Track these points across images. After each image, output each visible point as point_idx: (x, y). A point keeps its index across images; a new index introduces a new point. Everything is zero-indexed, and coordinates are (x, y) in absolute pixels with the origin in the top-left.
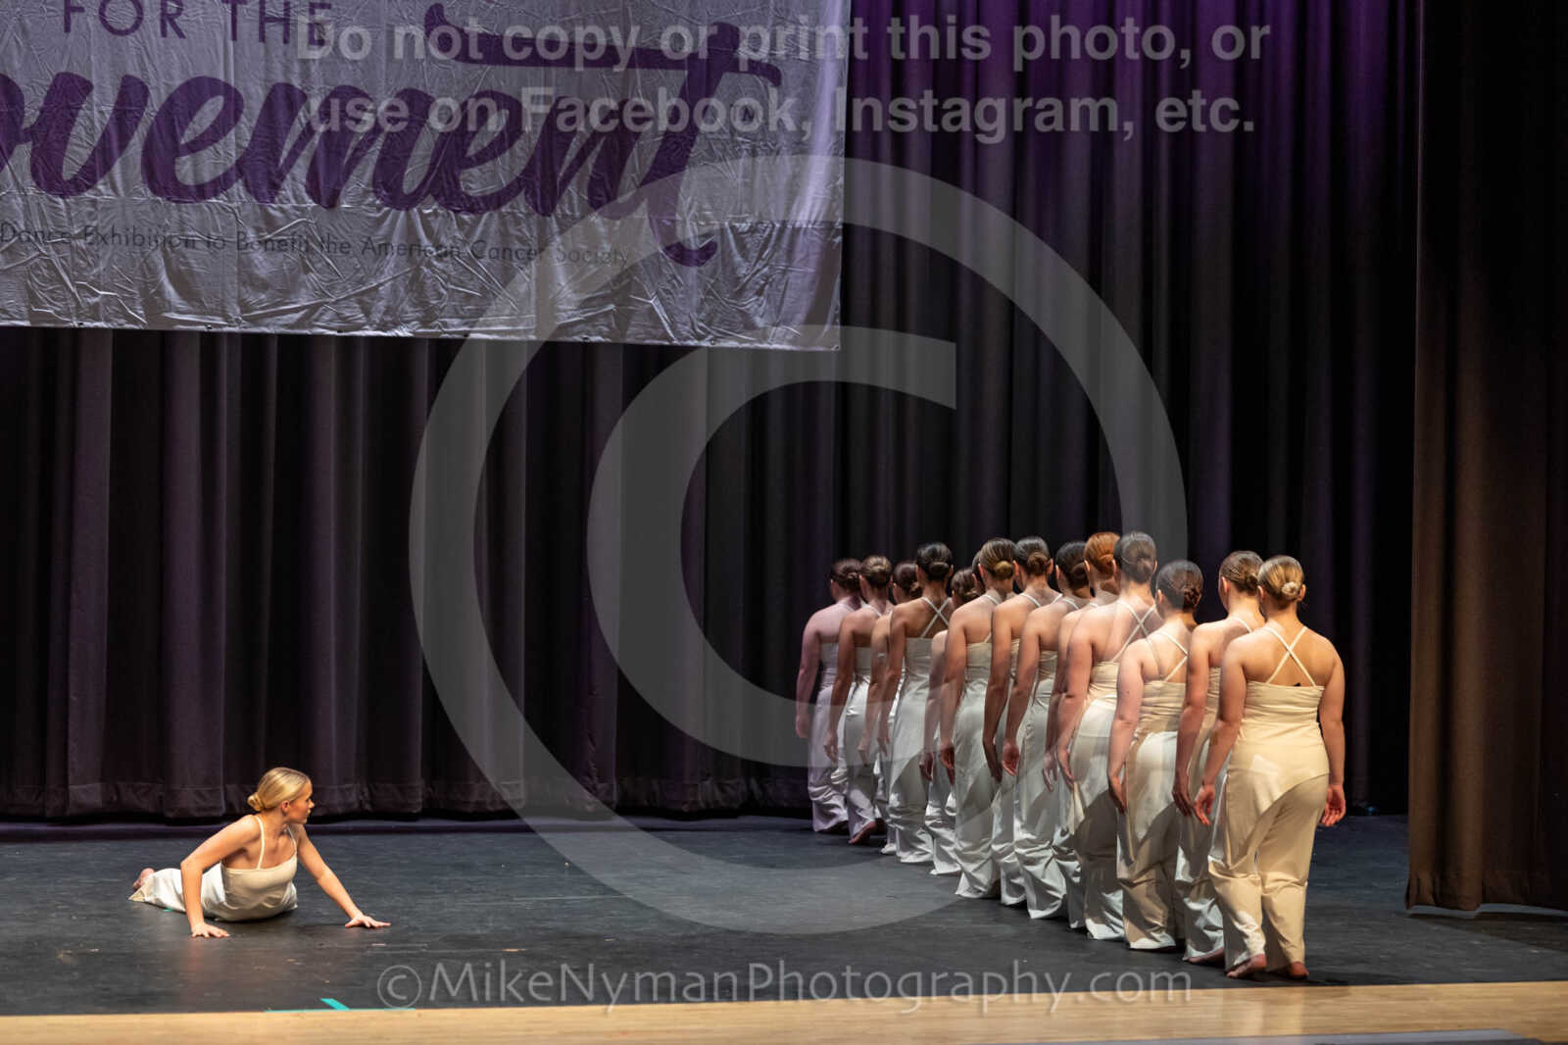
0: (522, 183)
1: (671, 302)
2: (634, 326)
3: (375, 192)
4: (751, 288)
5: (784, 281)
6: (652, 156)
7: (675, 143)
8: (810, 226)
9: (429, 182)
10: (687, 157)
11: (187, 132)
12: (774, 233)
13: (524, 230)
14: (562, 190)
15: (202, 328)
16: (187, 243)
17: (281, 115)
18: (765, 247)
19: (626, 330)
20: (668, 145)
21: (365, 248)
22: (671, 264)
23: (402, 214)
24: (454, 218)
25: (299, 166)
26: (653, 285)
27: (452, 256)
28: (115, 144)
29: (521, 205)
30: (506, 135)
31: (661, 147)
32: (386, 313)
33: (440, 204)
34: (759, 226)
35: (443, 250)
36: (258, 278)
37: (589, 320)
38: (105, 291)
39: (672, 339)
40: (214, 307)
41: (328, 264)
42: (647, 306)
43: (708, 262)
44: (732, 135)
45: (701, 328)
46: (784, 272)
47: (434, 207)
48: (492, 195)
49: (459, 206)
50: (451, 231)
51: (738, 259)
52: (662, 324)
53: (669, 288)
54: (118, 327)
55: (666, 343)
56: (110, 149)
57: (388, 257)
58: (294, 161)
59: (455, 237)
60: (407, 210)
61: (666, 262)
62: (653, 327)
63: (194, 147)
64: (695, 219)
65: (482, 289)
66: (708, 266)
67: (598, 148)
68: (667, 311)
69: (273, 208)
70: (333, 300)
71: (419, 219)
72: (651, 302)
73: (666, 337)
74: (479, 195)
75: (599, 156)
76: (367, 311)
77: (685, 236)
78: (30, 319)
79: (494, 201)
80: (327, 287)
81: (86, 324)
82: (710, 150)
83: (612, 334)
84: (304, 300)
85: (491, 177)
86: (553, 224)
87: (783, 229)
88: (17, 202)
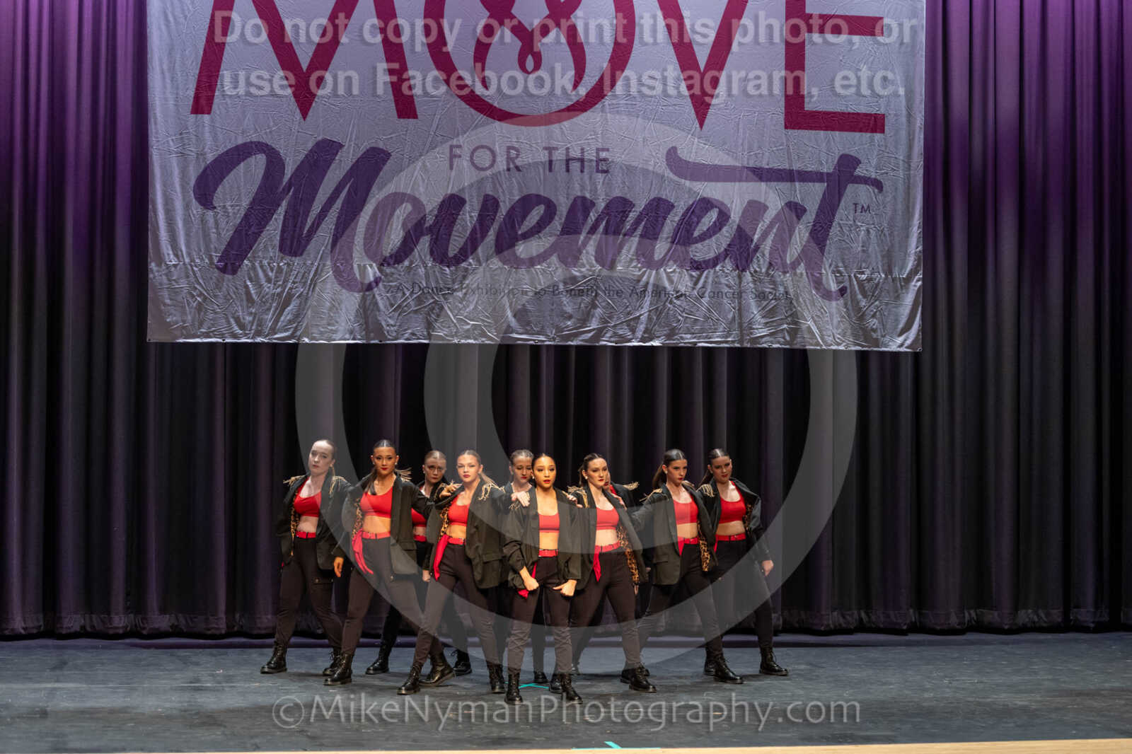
0: (728, 252)
1: (821, 323)
2: (800, 338)
3: (638, 260)
4: (869, 314)
6: (807, 234)
7: (821, 226)
9: (670, 253)
10: (828, 235)
11: (522, 227)
12: (882, 281)
13: (730, 280)
14: (753, 257)
15: (532, 342)
17: (580, 216)
18: (876, 288)
19: (794, 340)
20: (816, 228)
22: (820, 300)
23: (654, 272)
24: (686, 273)
25: (590, 246)
26: (810, 312)
28: (479, 235)
29: (729, 265)
30: (718, 224)
31: (812, 229)
32: (644, 332)
33: (677, 266)
34: (873, 276)
36: (565, 313)
37: (771, 335)
40: (538, 329)
42: (806, 325)
43: (842, 298)
44: (855, 222)
45: (839, 338)
46: (887, 304)
47: (674, 267)
48: (709, 260)
49: (690, 267)
51: (860, 297)
53: (819, 314)
56: (476, 239)
58: (588, 243)
60: (657, 270)
61: (817, 298)
63: (526, 236)
64: (833, 272)
65: (705, 317)
66: (841, 301)
67: (775, 230)
68: (818, 328)
69: (575, 270)
70: (612, 324)
71: (664, 275)
72: (809, 323)
73: (818, 344)
74: (702, 260)
75: (776, 235)
76: (633, 331)
77: (828, 283)
78: (430, 339)
79: (711, 263)
80: (608, 317)
81: (463, 341)
82: (842, 231)
83: (786, 343)
84: (594, 324)
85: (709, 249)
86: (748, 276)
87: (886, 278)
88: (422, 271)
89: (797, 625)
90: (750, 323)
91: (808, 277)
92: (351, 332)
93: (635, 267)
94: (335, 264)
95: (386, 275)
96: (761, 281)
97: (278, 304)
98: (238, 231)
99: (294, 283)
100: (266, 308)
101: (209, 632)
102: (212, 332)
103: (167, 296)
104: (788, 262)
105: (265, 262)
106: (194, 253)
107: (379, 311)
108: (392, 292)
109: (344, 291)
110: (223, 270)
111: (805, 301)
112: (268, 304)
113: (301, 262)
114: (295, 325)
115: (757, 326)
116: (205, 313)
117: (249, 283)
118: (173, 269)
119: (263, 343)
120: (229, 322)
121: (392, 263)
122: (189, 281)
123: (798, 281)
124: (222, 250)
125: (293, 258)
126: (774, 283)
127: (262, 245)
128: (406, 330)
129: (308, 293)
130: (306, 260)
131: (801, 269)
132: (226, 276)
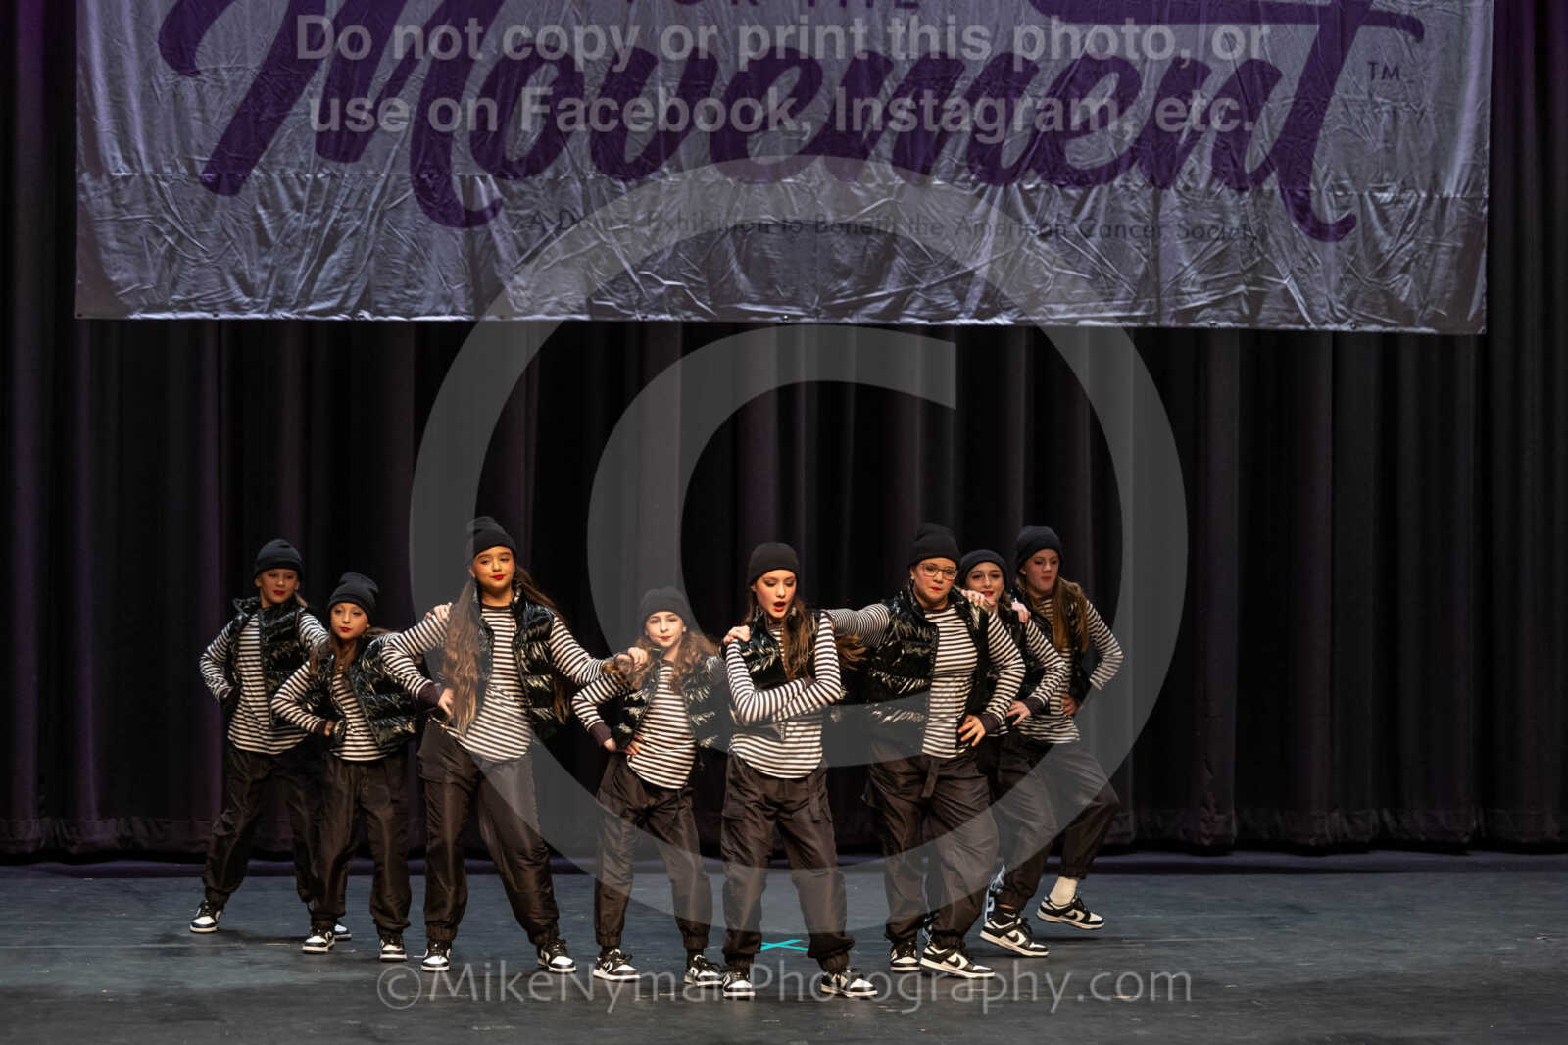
0: (1136, 154)
1: (1308, 283)
2: (1268, 309)
3: (972, 170)
4: (1396, 266)
5: (1431, 258)
6: (1283, 120)
7: (1307, 104)
8: (1459, 196)
9: (1032, 152)
10: (1322, 120)
12: (1420, 204)
13: (1139, 205)
14: (1182, 161)
15: (777, 319)
16: (763, 228)
17: (865, 86)
18: (1409, 219)
19: (1258, 313)
20: (1300, 107)
21: (959, 229)
22: (1306, 240)
23: (1001, 190)
24: (1059, 193)
25: (886, 142)
26: (1287, 263)
27: (1058, 237)
29: (1137, 179)
30: (1119, 100)
31: (1292, 110)
32: (982, 300)
33: (1043, 179)
34: (1403, 196)
35: (1047, 229)
36: (838, 265)
37: (1214, 304)
38: (669, 279)
39: (1308, 324)
40: (789, 295)
41: (917, 246)
42: (1281, 287)
43: (1347, 237)
44: (1371, 96)
45: (1341, 311)
46: (1431, 248)
47: (1038, 181)
48: (1101, 169)
49: (1065, 180)
50: (1057, 208)
51: (1380, 233)
52: (1296, 305)
53: (1304, 265)
54: (685, 320)
55: (1302, 328)
57: (985, 239)
58: (880, 136)
59: (1059, 215)
60: (1006, 186)
61: (1301, 236)
62: (1286, 310)
64: (1332, 189)
65: (1092, 271)
66: (1347, 242)
68: (1302, 292)
69: (858, 188)
70: (924, 286)
71: (1019, 196)
72: (1285, 282)
73: (1301, 320)
74: (1087, 168)
76: (962, 298)
77: (1321, 208)
78: (590, 313)
79: (1105, 173)
80: (917, 273)
81: (651, 317)
82: (1347, 114)
83: (1243, 318)
84: (891, 287)
85: (1101, 147)
86: (1172, 197)
87: (1429, 199)
88: (576, 187)
89: (1266, 836)
90: (1178, 281)
91: (1283, 196)
92: (447, 300)
93: (966, 180)
94: (418, 176)
95: (511, 196)
96: (1195, 205)
97: (315, 249)
98: (240, 114)
99: (343, 209)
100: (294, 255)
101: (195, 850)
102: (191, 300)
103: (111, 235)
104: (1248, 170)
105: (291, 172)
106: (161, 156)
107: (498, 260)
108: (522, 227)
109: (435, 225)
110: (214, 187)
111: (1278, 243)
112: (296, 251)
113: (357, 173)
114: (345, 288)
115: (1188, 289)
116: (181, 268)
117: (261, 211)
118: (122, 186)
119: (288, 321)
120: (224, 283)
121: (521, 174)
122: (153, 208)
123: (1263, 206)
124: (212, 151)
125: (342, 165)
126: (1221, 209)
127: (283, 141)
128: (548, 296)
129: (368, 229)
130: (364, 168)
131: (1271, 183)
132: (219, 197)
